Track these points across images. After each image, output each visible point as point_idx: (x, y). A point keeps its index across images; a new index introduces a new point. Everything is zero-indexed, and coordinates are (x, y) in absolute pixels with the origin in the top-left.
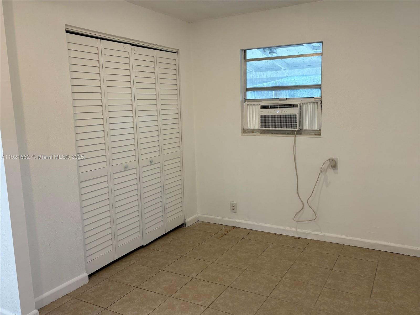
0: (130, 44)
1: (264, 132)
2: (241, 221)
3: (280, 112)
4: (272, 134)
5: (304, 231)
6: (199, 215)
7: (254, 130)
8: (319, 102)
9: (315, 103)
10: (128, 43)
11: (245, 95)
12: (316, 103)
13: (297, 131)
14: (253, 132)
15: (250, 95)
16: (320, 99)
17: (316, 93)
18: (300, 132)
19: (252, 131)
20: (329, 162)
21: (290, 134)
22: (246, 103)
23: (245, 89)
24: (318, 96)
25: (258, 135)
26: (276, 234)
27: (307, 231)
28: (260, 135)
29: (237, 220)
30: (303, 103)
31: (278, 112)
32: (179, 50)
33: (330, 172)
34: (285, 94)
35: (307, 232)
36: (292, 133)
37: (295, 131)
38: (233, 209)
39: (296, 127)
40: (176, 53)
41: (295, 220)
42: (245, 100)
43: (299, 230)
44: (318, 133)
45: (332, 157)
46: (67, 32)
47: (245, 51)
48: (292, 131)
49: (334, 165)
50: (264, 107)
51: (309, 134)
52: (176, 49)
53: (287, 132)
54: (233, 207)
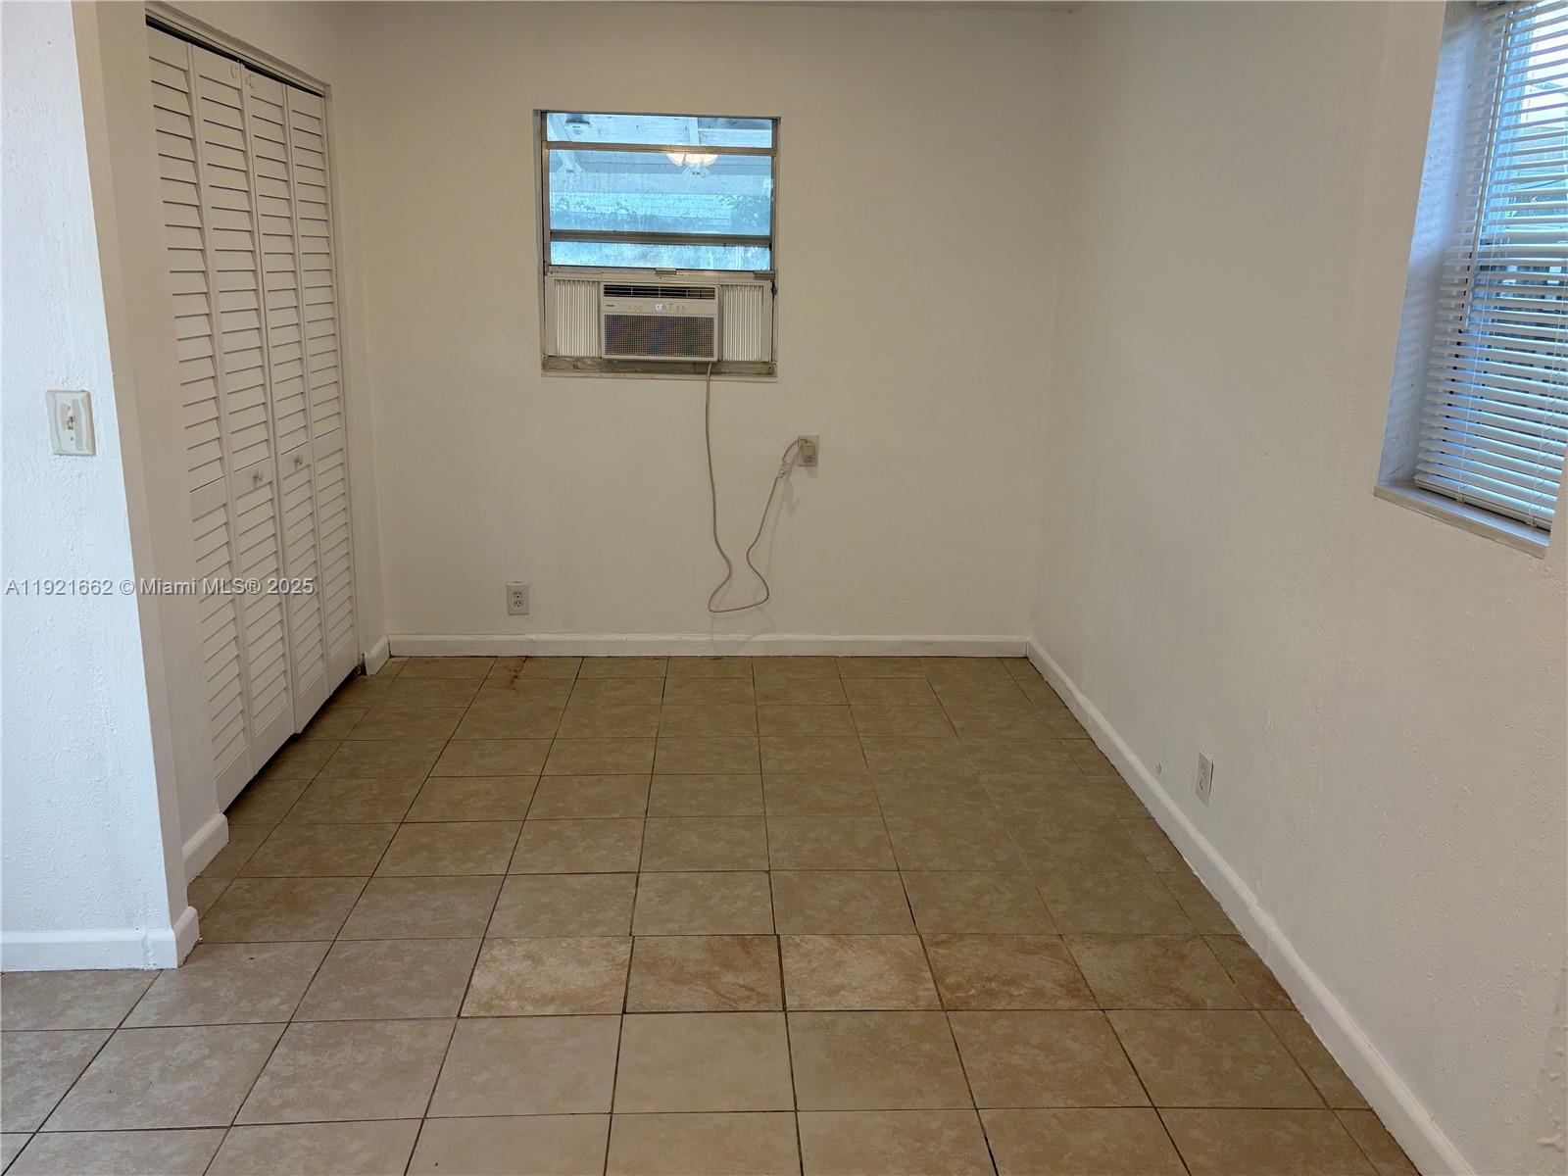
0: (241, 61)
1: (611, 367)
2: (544, 637)
3: (664, 307)
4: (636, 372)
5: (732, 637)
6: (392, 638)
7: (579, 359)
8: (768, 285)
9: (755, 286)
10: (234, 58)
11: (545, 251)
12: (760, 287)
13: (714, 364)
14: (576, 367)
15: (562, 254)
16: (770, 276)
17: (757, 259)
18: (718, 368)
19: (576, 365)
20: (796, 449)
21: (689, 373)
22: (550, 278)
23: (547, 234)
24: (764, 269)
25: (597, 375)
26: (655, 658)
27: (741, 637)
28: (604, 375)
29: (533, 637)
30: (722, 286)
31: (659, 307)
32: (329, 86)
33: (800, 474)
34: (667, 257)
35: (741, 639)
36: (698, 369)
37: (707, 363)
38: (519, 603)
39: (711, 354)
40: (321, 96)
41: (712, 609)
42: (546, 266)
43: (718, 637)
44: (766, 369)
45: (803, 433)
46: (151, 22)
47: (543, 114)
48: (695, 363)
49: (807, 453)
50: (612, 291)
51: (740, 374)
52: (322, 84)
53: (681, 366)
54: (518, 599)
